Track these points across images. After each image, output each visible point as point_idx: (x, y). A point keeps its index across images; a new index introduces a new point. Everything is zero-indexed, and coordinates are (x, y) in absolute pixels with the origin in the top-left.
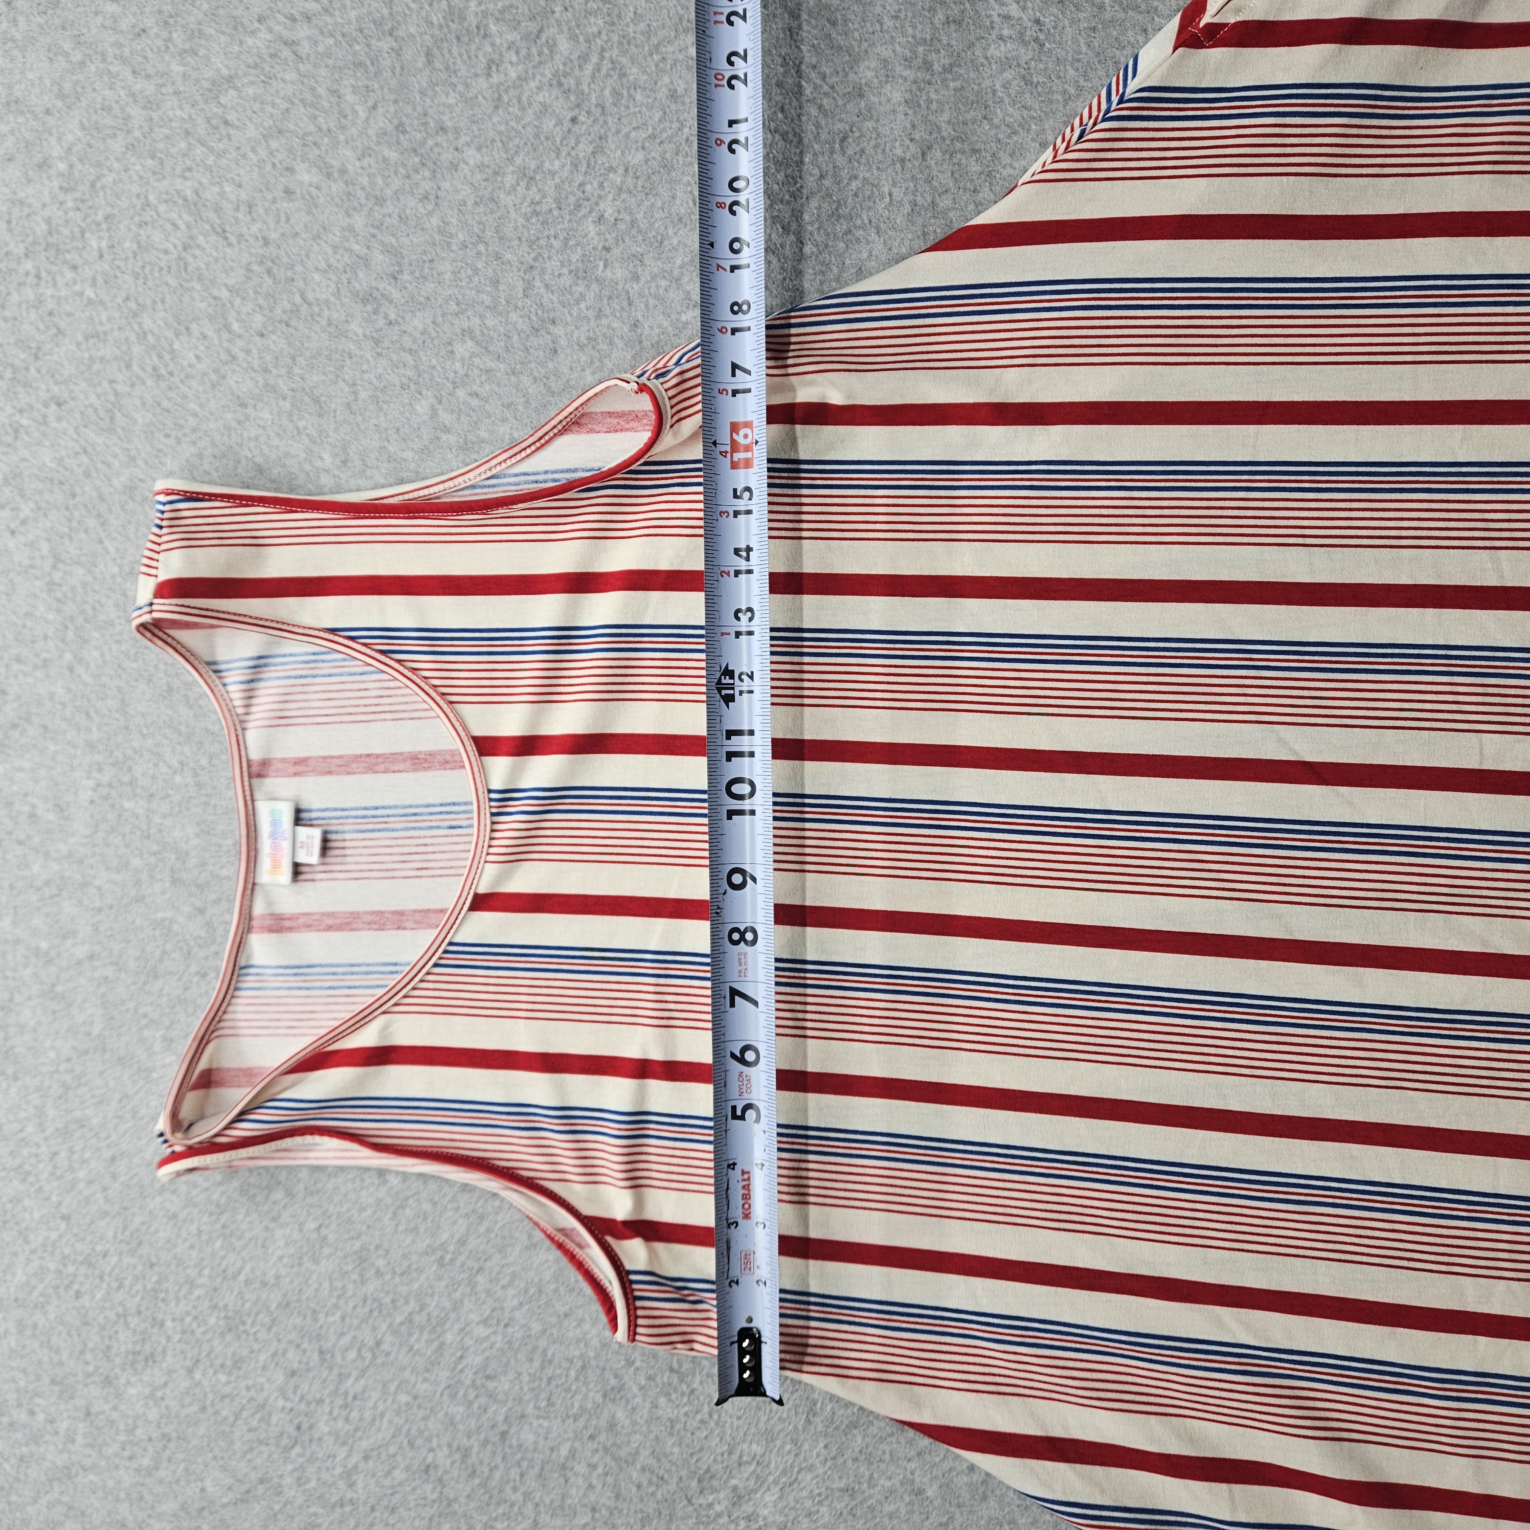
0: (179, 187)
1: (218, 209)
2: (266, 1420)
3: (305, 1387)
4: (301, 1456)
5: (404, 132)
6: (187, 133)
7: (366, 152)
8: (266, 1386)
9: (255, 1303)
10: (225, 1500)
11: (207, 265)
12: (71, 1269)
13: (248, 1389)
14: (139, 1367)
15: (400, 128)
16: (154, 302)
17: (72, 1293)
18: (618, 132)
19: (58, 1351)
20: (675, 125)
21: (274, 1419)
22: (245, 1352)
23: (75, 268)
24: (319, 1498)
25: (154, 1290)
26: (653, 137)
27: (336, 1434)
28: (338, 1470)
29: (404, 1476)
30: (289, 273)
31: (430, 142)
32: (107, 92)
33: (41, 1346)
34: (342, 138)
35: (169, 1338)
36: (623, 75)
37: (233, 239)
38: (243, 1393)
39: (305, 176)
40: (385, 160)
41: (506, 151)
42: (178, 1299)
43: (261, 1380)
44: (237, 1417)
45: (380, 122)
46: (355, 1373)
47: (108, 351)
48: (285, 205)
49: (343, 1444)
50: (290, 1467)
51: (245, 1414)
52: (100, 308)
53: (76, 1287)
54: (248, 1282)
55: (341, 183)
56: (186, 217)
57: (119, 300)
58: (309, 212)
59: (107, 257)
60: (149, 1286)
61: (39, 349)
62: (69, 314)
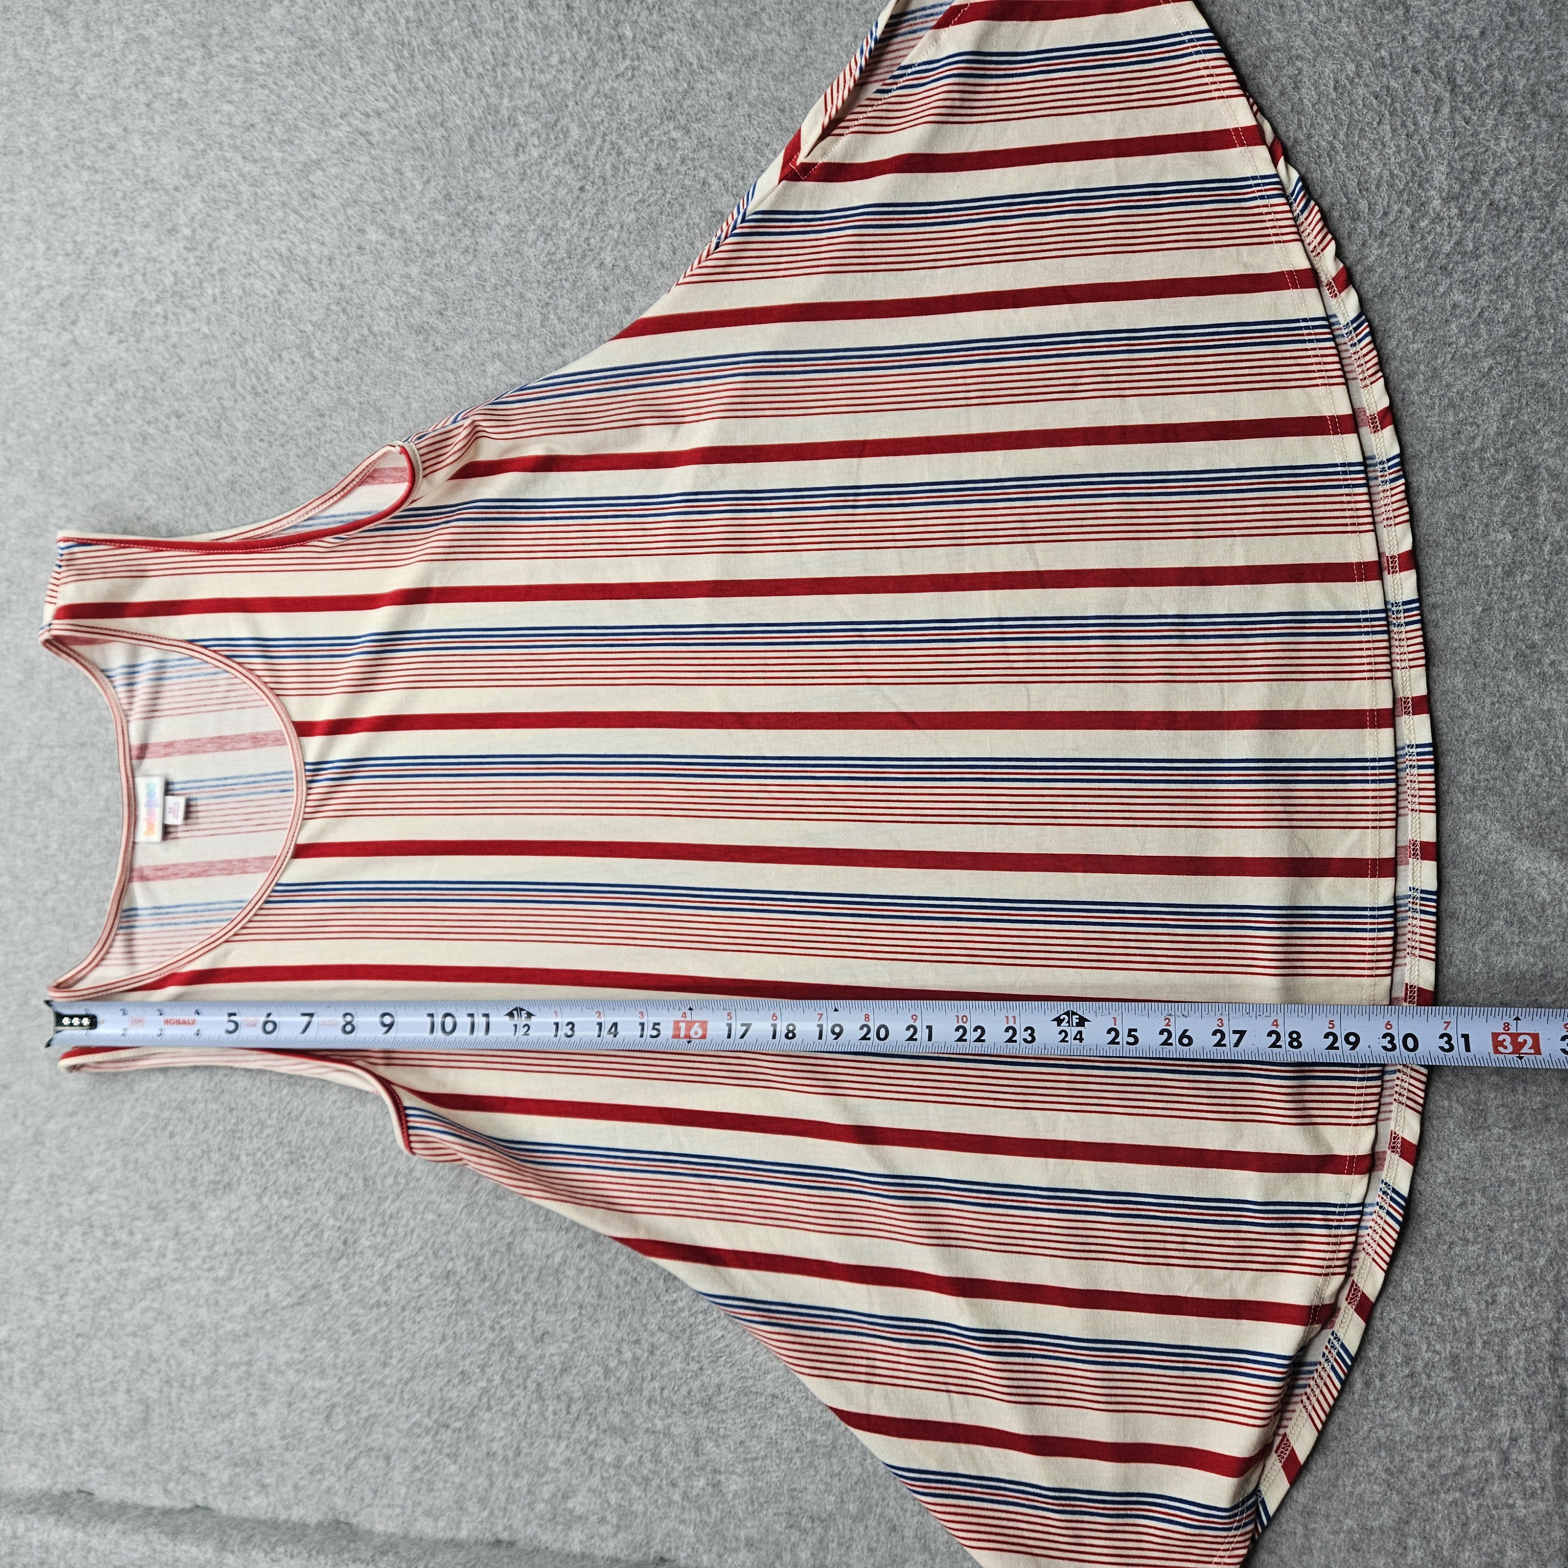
0: (276, 246)
1: (305, 262)
2: (319, 1236)
3: (351, 1208)
4: (347, 1265)
5: (451, 200)
7: (422, 216)
8: (320, 1209)
9: (313, 1139)
10: (284, 1304)
12: (166, 1114)
13: (305, 1211)
14: (219, 1193)
15: (448, 197)
16: (254, 335)
17: (167, 1133)
18: (615, 197)
19: (154, 1182)
20: (660, 192)
21: (326, 1236)
22: (304, 1181)
23: (194, 310)
24: (361, 1301)
25: (232, 1130)
26: (642, 201)
27: (374, 1247)
28: (376, 1277)
29: (428, 1281)
31: (471, 208)
33: (141, 1177)
34: (402, 205)
35: (243, 1170)
36: (620, 153)
37: (316, 285)
38: (302, 1214)
39: (374, 235)
40: (435, 222)
41: (530, 214)
42: (251, 1137)
43: (316, 1203)
44: (296, 1234)
45: (433, 192)
46: (391, 1197)
47: (217, 374)
48: (357, 258)
49: (381, 1255)
50: (337, 1275)
51: (302, 1232)
52: (213, 341)
53: (170, 1128)
54: (308, 1123)
55: (401, 241)
56: (281, 269)
57: (228, 335)
58: (376, 264)
59: (220, 301)
60: (228, 1127)
61: (164, 373)
62: (188, 346)
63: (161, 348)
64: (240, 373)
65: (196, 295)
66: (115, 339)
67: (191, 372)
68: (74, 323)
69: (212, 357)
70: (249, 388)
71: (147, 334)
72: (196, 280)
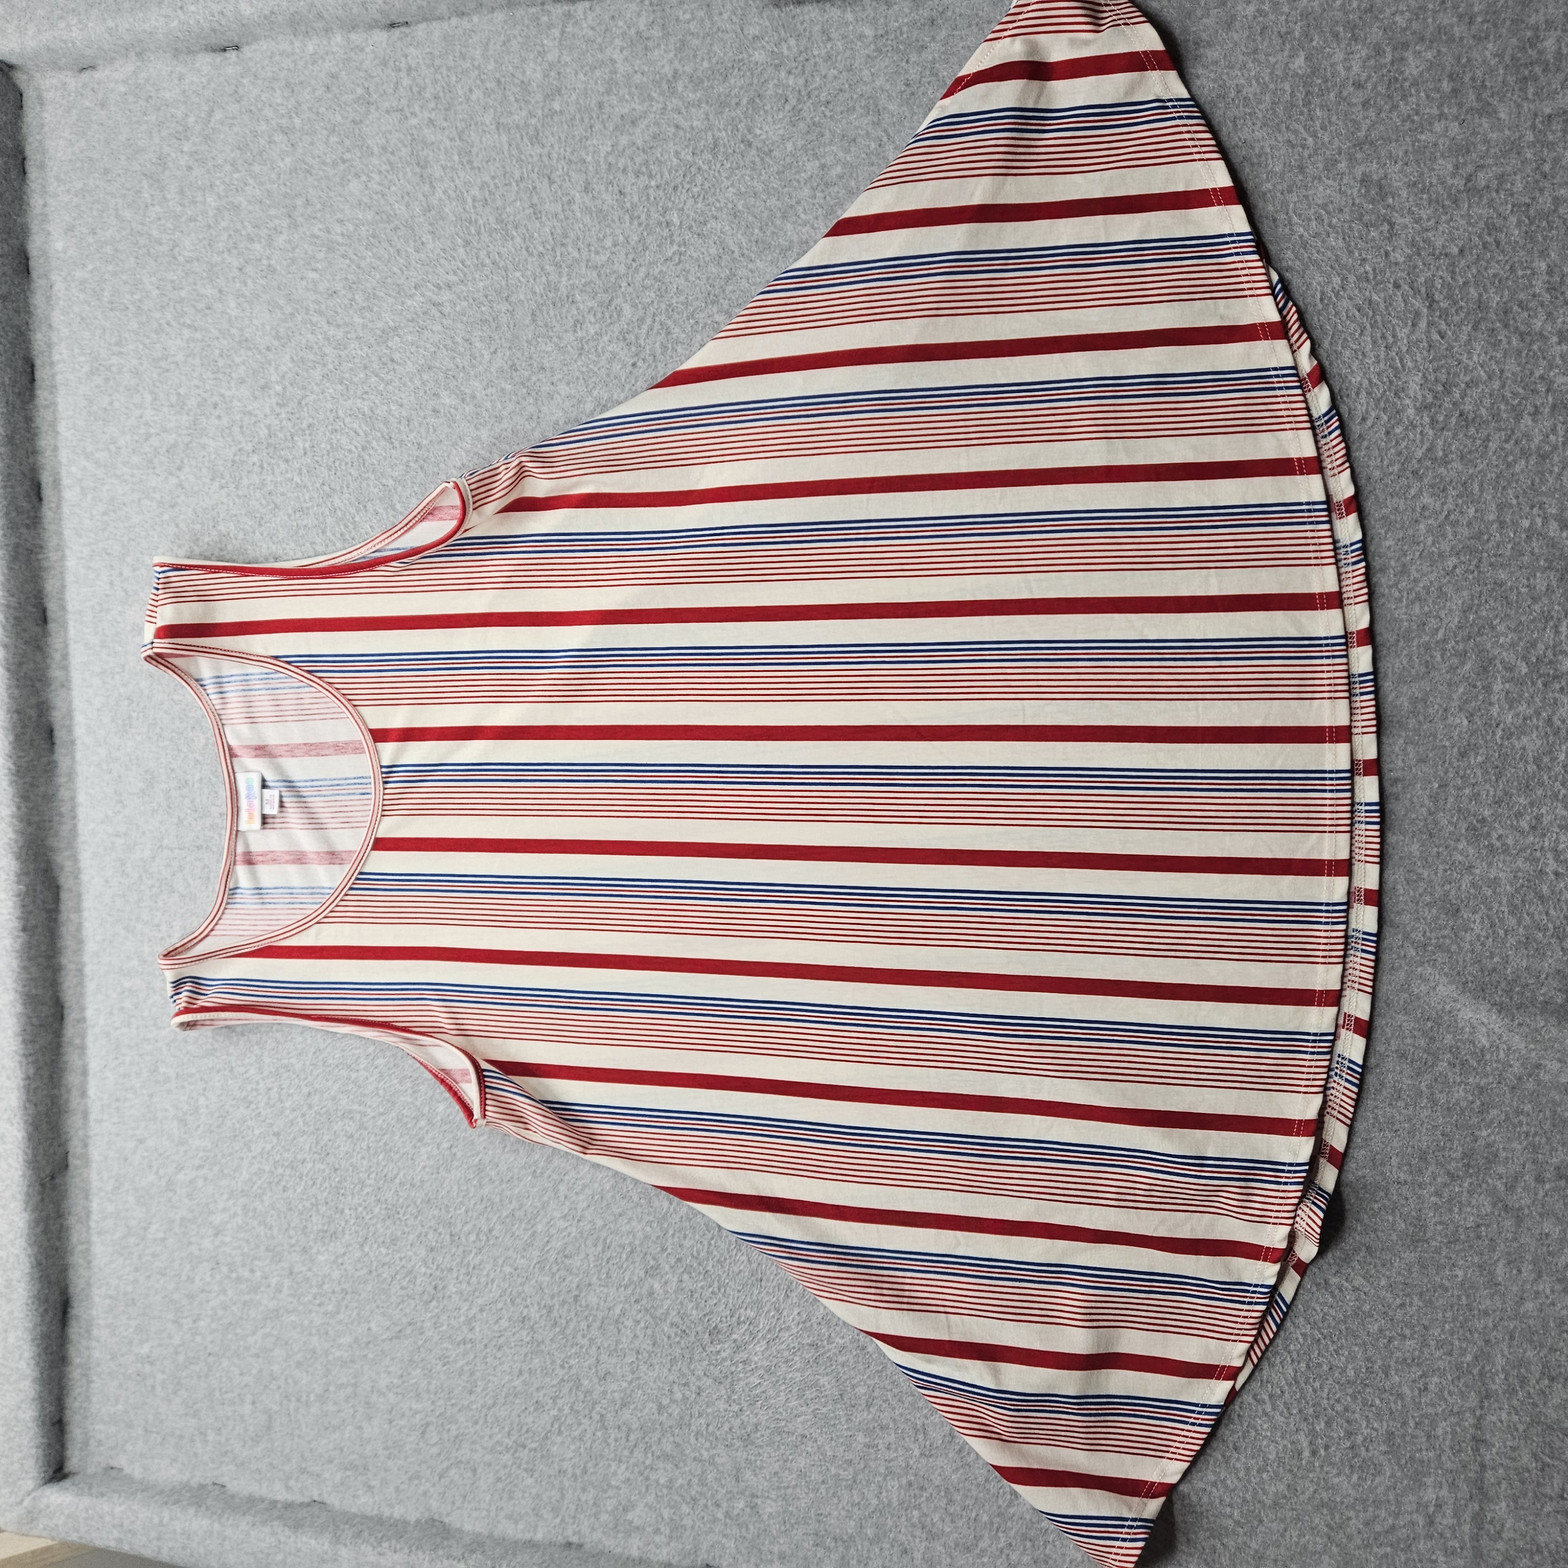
0: (360, 405)
1: (386, 422)
2: (413, 1281)
3: (440, 1258)
4: (437, 1307)
5: (516, 370)
6: (366, 367)
7: (490, 384)
8: (414, 1258)
9: (406, 1199)
13: (401, 1259)
15: (513, 367)
21: (418, 1281)
22: (399, 1233)
23: (287, 461)
24: (449, 1337)
25: (337, 1187)
27: (460, 1293)
28: (462, 1319)
31: (534, 378)
32: (310, 336)
34: (472, 373)
35: (347, 1222)
37: (397, 444)
38: (398, 1262)
39: (447, 399)
40: (503, 390)
41: (586, 384)
42: (353, 1194)
43: (410, 1253)
44: (393, 1279)
45: (500, 362)
46: (474, 1251)
48: (432, 420)
49: (466, 1300)
50: (429, 1315)
51: (398, 1277)
52: (304, 490)
54: (402, 1184)
55: (472, 406)
56: (364, 427)
57: (318, 485)
58: (449, 426)
59: (310, 454)
60: (333, 1185)
62: (283, 494)
63: (258, 495)
65: (288, 447)
67: (286, 518)
69: (304, 505)
70: (338, 536)
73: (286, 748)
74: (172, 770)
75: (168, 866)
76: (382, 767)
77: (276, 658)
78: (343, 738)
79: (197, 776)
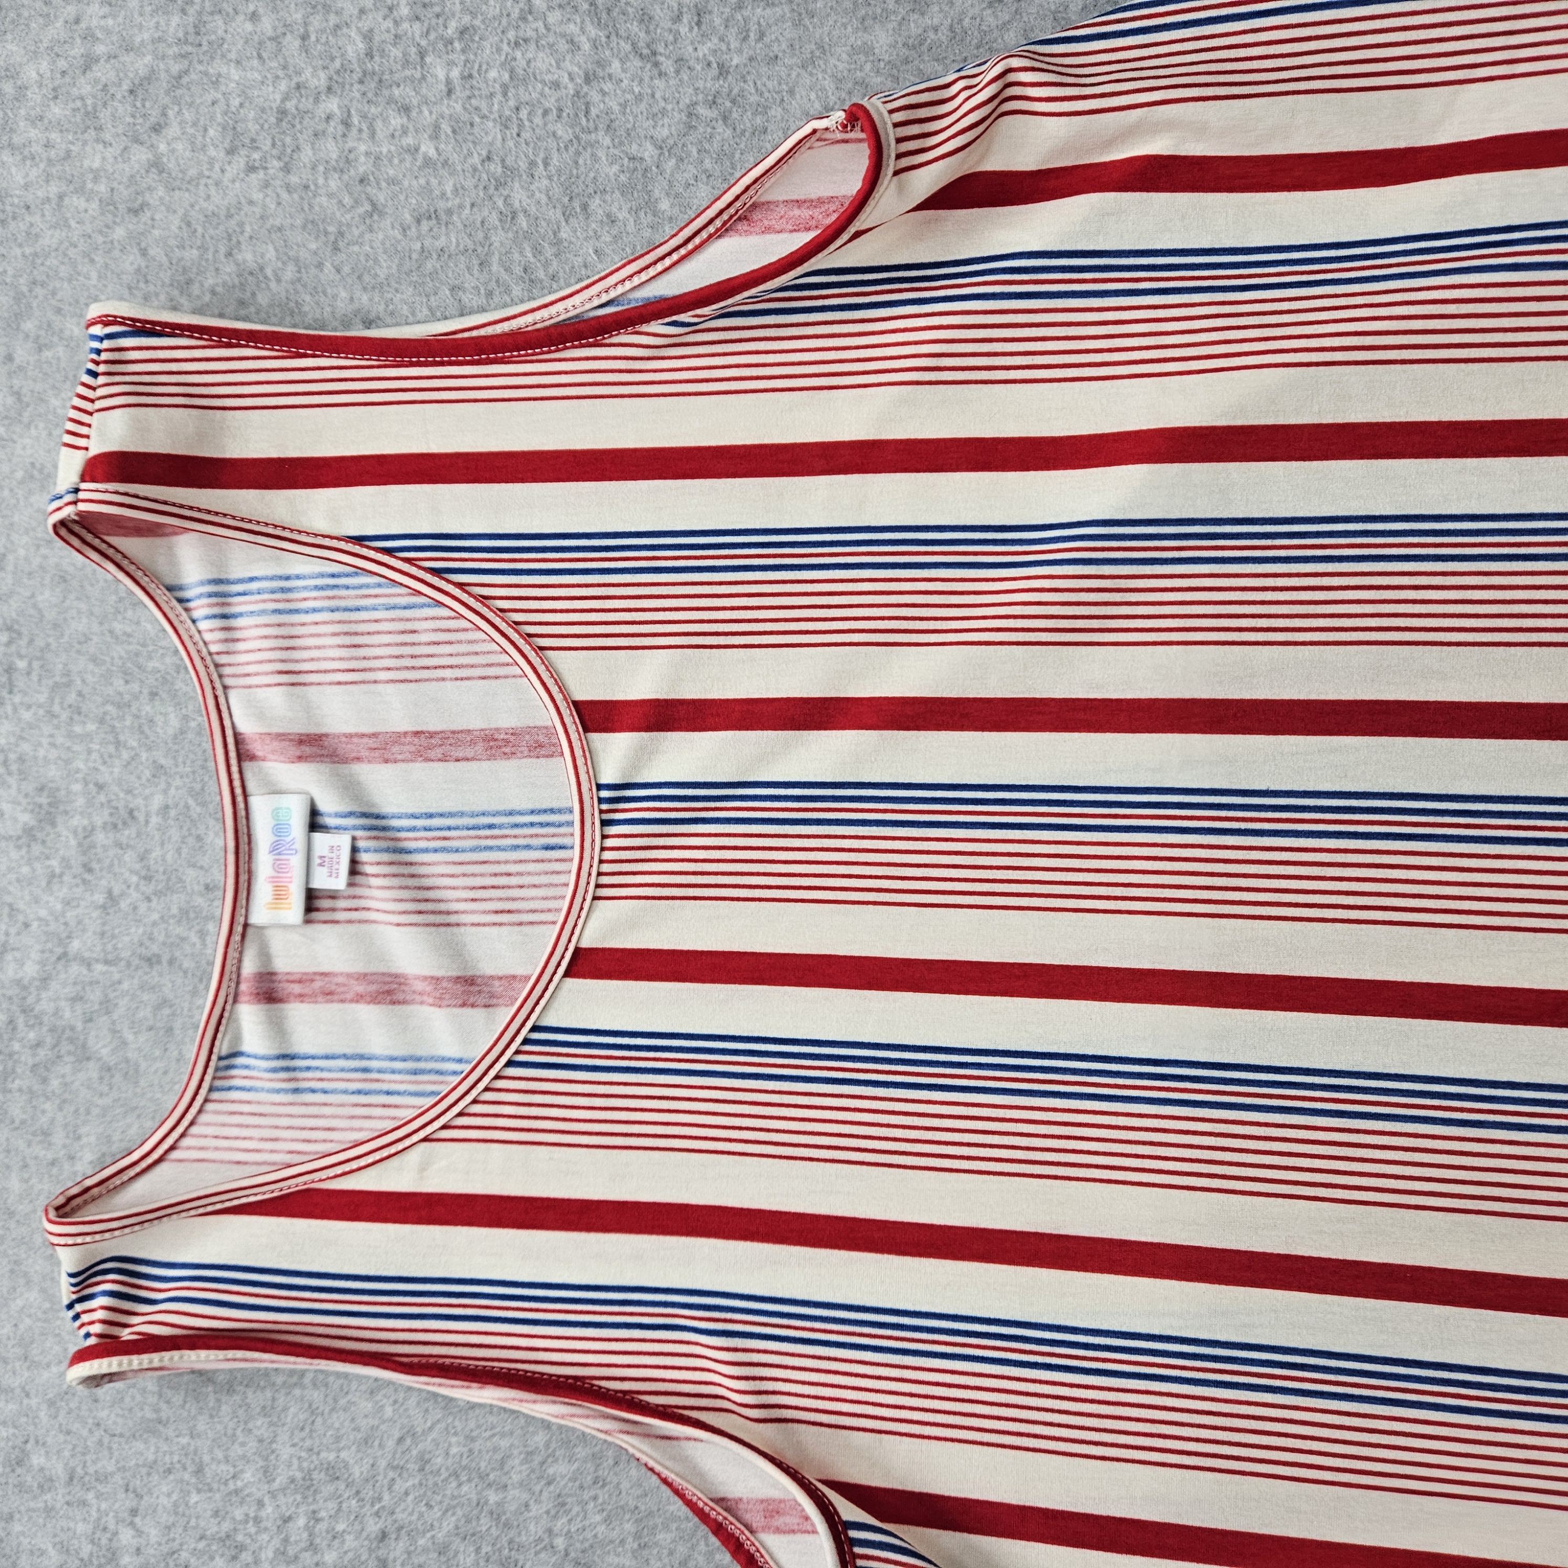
11: (624, 106)
16: (533, 164)
23: (406, 109)
30: (759, 120)
37: (668, 65)
47: (450, 239)
52: (444, 172)
56: (592, 31)
57: (476, 160)
59: (459, 93)
61: (341, 234)
62: (392, 182)
63: (334, 184)
64: (499, 237)
65: (412, 79)
66: (239, 162)
67: (397, 233)
68: (157, 129)
69: (441, 205)
70: (518, 270)
71: (307, 155)
72: (413, 50)
73: (371, 743)
74: (100, 787)
75: (76, 999)
76: (600, 787)
77: (359, 540)
78: (506, 720)
79: (157, 801)
